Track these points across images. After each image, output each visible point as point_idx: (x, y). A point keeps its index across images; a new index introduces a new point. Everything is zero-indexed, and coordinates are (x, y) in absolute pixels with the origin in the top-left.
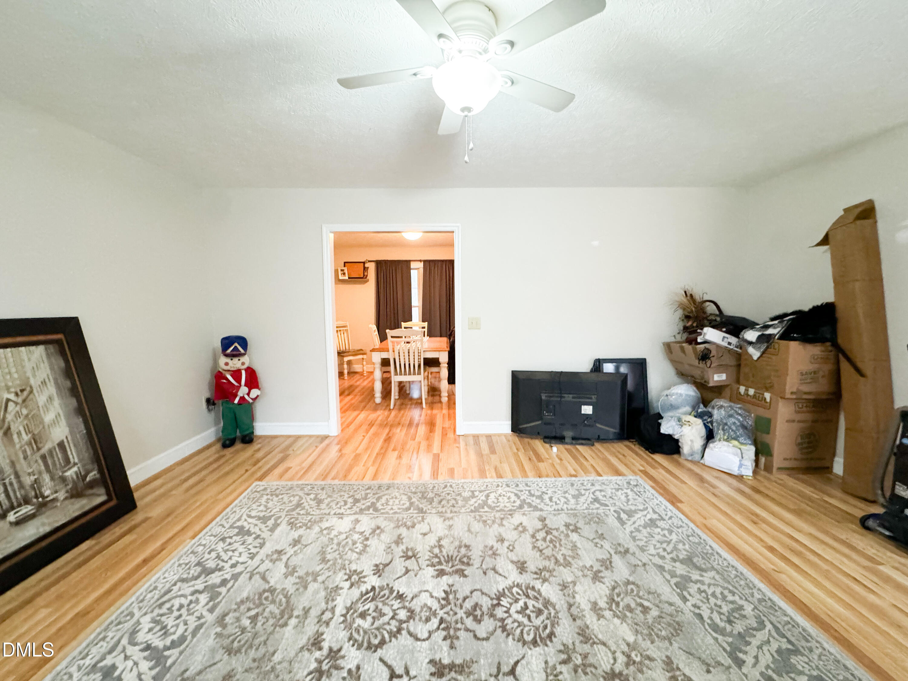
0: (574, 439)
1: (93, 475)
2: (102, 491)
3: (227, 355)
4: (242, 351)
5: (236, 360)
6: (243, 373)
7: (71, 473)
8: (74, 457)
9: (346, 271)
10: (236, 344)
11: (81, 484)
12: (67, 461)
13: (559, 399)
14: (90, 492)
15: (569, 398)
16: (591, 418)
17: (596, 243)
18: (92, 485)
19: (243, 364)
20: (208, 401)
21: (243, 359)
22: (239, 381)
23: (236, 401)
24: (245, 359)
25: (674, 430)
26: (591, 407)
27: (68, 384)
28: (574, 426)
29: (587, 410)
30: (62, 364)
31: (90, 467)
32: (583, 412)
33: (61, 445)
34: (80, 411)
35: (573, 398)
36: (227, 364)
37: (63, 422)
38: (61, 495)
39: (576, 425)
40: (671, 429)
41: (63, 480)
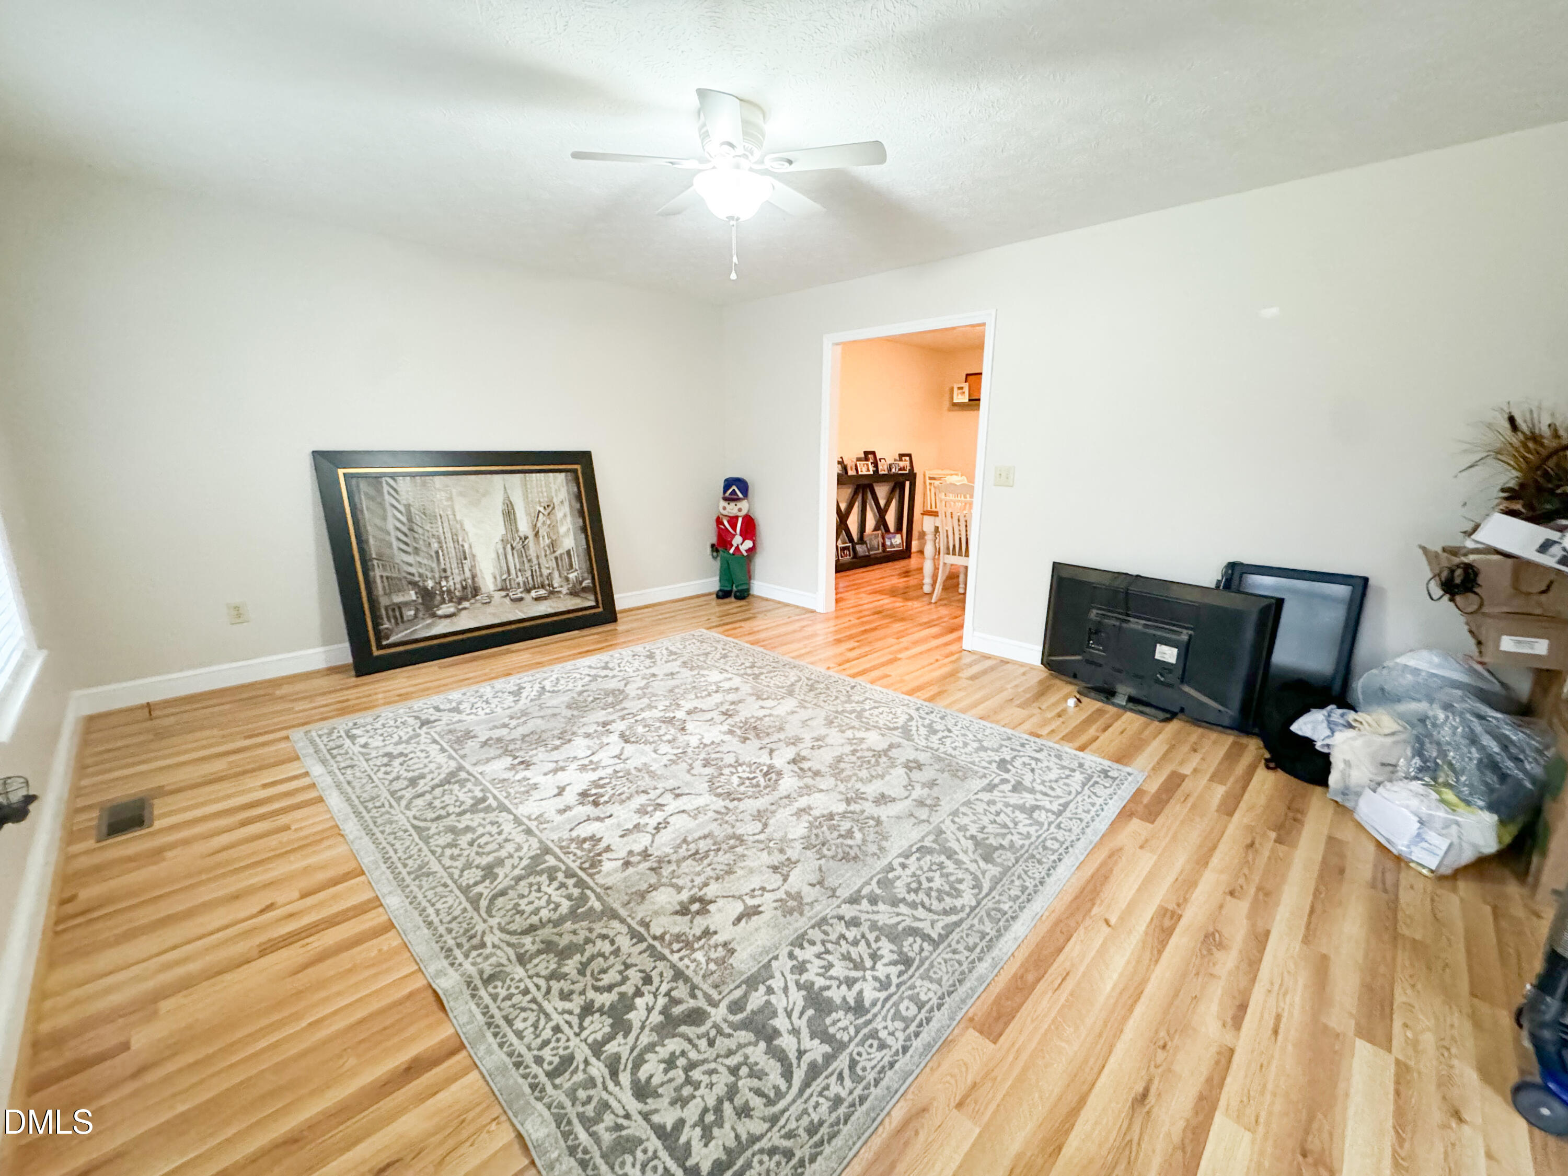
0: (1131, 699)
1: (587, 583)
2: (592, 597)
3: (725, 499)
4: (740, 495)
5: (732, 504)
6: (740, 520)
7: (572, 576)
8: (576, 565)
9: (966, 390)
10: (734, 487)
11: (578, 587)
12: (571, 566)
13: (1117, 623)
14: (582, 595)
15: (1136, 624)
16: (1170, 671)
17: (1271, 312)
18: (585, 590)
19: (740, 510)
20: (713, 546)
21: (740, 505)
22: (734, 529)
23: (731, 551)
24: (744, 506)
25: (1314, 729)
26: (1175, 651)
27: (578, 506)
28: (1138, 678)
29: (1167, 654)
30: (576, 489)
31: (586, 575)
32: (1157, 656)
33: (568, 552)
34: (584, 529)
35: (1146, 626)
36: (724, 508)
37: (571, 536)
38: (565, 590)
39: (1141, 677)
40: (1310, 726)
41: (567, 579)
